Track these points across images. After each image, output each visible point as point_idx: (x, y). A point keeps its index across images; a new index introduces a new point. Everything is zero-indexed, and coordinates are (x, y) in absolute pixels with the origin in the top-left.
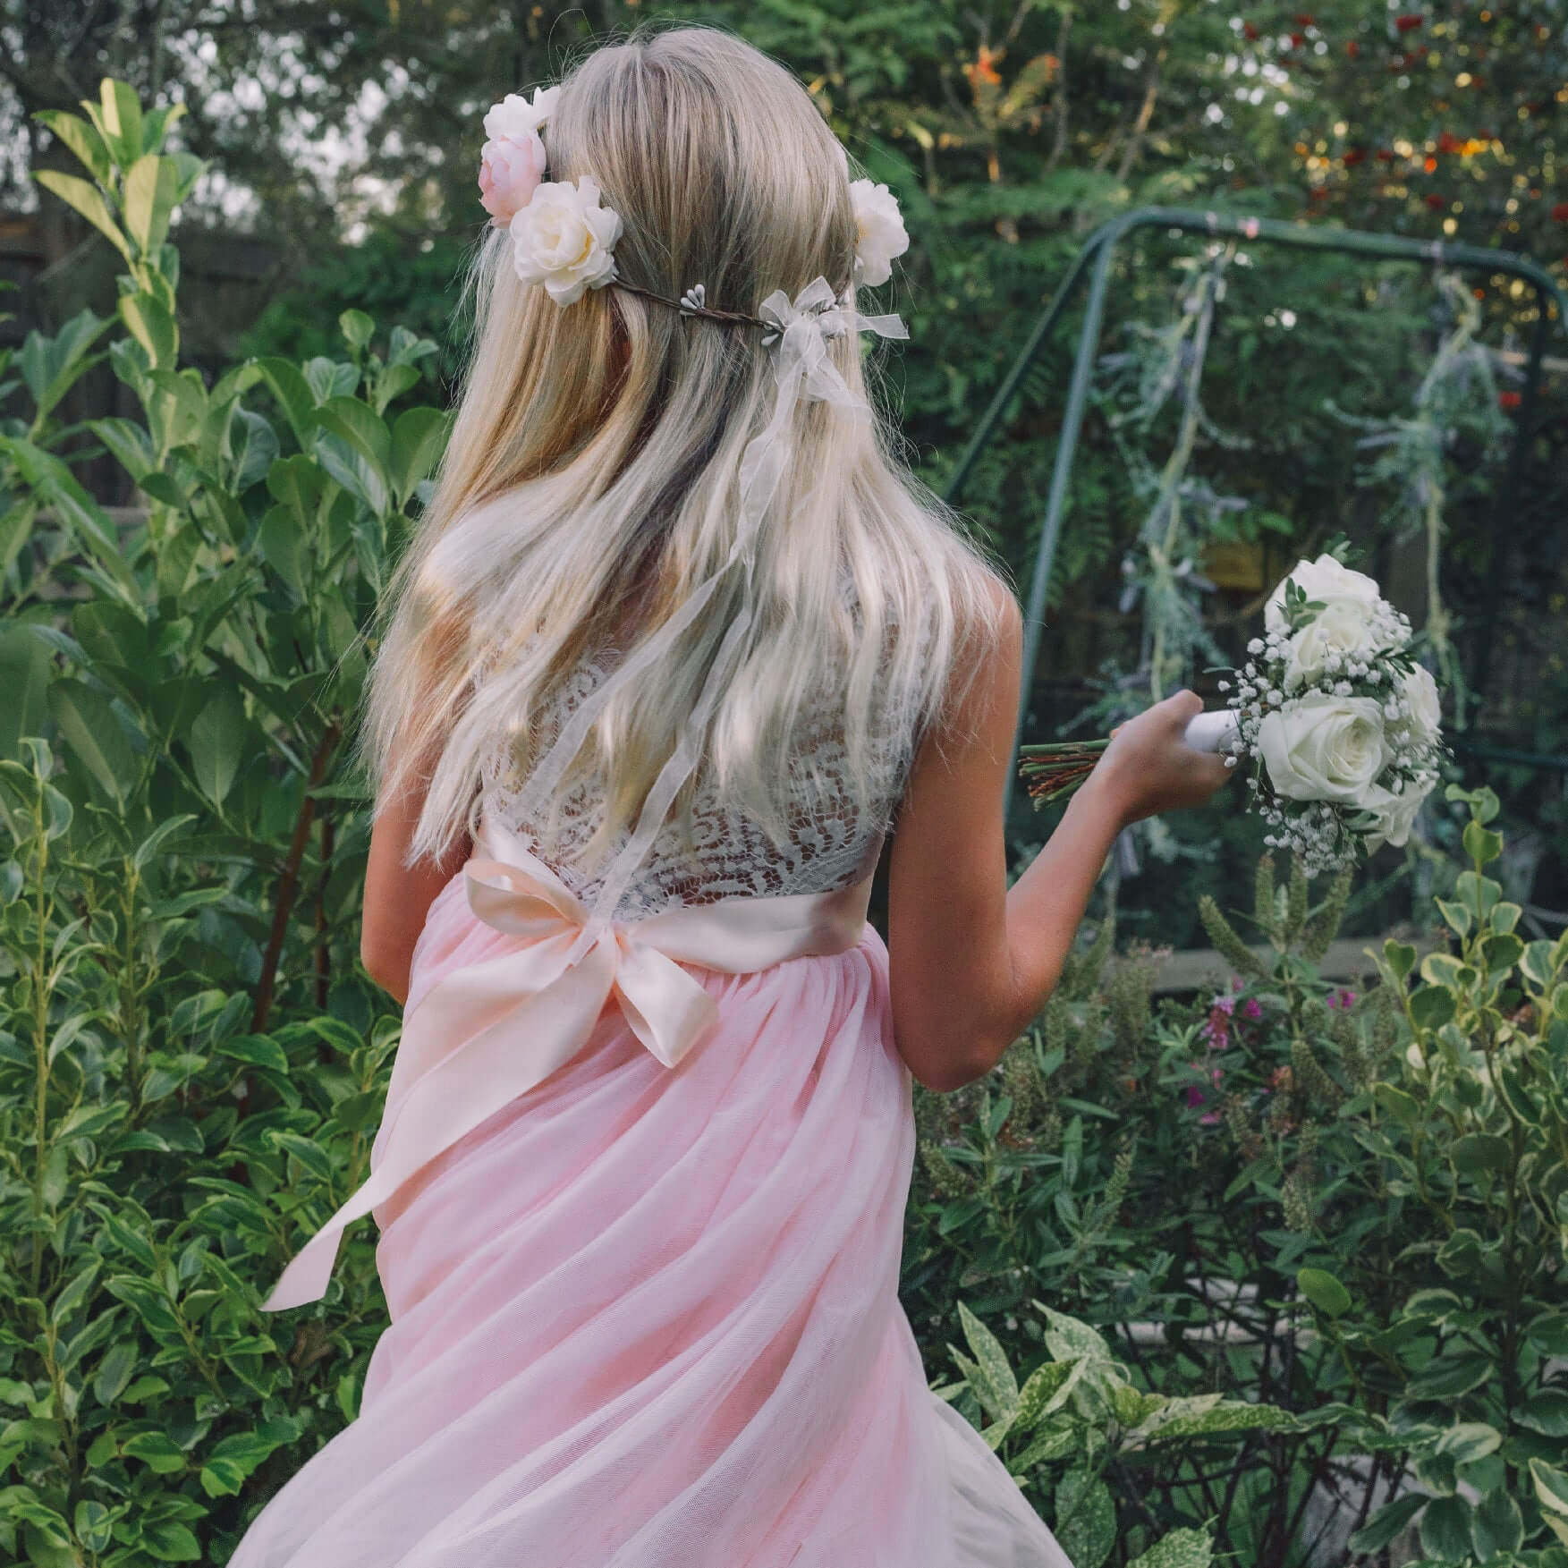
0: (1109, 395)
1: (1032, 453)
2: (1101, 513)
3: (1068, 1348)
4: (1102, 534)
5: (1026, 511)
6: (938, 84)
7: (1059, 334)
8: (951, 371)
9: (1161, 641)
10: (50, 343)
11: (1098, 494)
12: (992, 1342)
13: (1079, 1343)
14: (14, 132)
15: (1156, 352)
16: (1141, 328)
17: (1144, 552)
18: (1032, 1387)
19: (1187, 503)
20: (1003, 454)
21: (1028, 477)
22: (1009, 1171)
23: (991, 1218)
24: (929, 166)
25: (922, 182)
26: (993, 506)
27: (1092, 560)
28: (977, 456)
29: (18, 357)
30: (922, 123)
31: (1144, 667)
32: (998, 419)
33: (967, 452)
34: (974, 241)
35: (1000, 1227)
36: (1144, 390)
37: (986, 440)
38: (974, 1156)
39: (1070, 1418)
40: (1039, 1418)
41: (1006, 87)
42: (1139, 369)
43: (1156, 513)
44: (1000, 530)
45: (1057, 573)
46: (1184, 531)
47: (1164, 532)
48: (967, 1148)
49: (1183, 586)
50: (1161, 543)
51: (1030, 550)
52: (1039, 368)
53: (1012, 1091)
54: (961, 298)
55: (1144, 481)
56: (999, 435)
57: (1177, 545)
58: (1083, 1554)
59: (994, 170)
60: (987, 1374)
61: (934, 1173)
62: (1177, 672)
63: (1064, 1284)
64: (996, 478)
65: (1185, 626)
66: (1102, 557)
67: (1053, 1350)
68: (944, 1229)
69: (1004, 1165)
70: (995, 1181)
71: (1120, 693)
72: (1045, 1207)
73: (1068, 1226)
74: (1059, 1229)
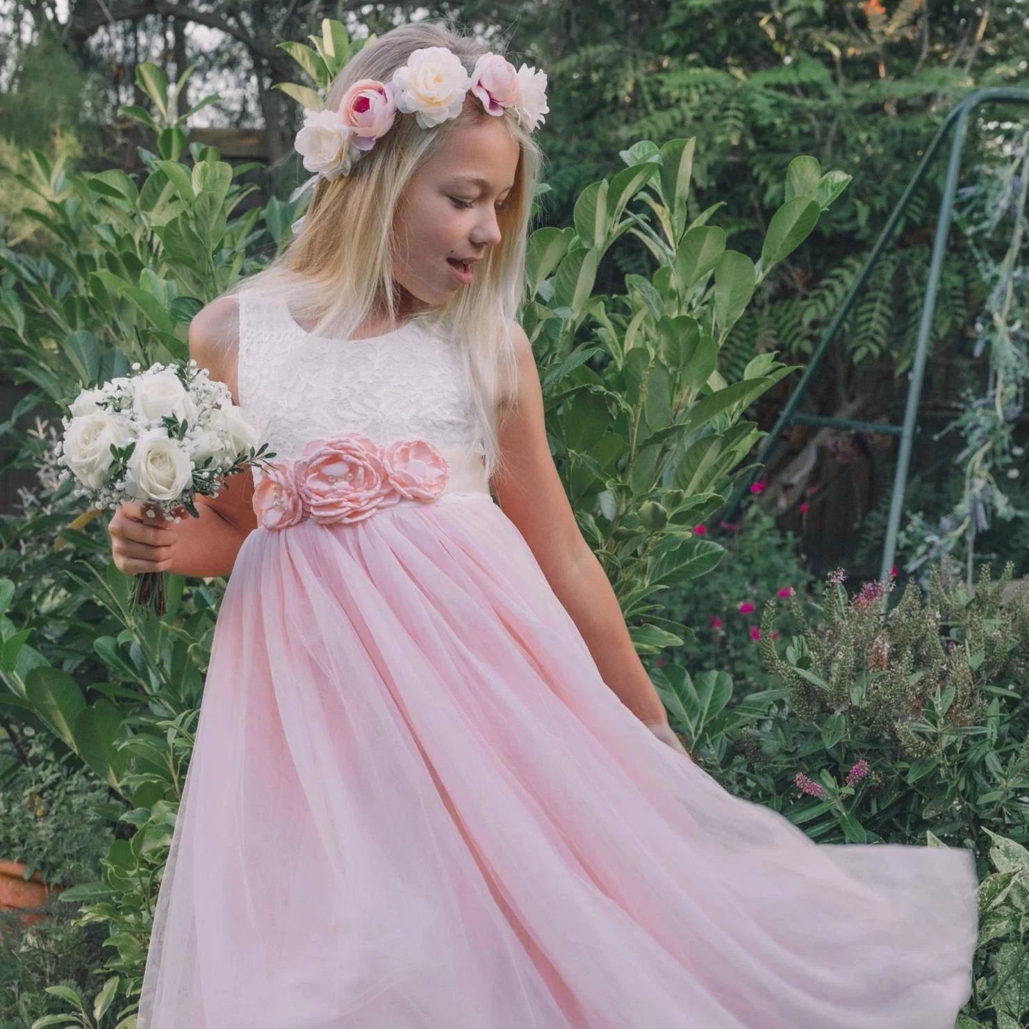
0: (964, 214)
1: (911, 255)
2: (960, 293)
3: (1005, 859)
4: (960, 307)
5: (910, 293)
6: (844, 16)
7: (929, 176)
8: (859, 203)
9: (1001, 376)
10: (283, 204)
11: (956, 280)
13: (1014, 856)
14: (247, 79)
15: (996, 184)
16: (985, 169)
17: (989, 317)
18: (982, 890)
19: (1017, 284)
20: (892, 257)
21: (910, 272)
22: (953, 738)
23: (942, 771)
24: (839, 70)
25: (835, 79)
26: (887, 291)
27: (954, 323)
28: (876, 259)
29: (264, 213)
30: (833, 41)
31: (990, 393)
32: (890, 235)
33: (869, 257)
34: (871, 117)
35: (948, 776)
36: (989, 209)
37: (882, 249)
38: (930, 729)
39: (1008, 909)
40: (988, 910)
41: (889, 14)
42: (984, 196)
43: (997, 290)
44: (891, 307)
45: (932, 334)
46: (1015, 302)
47: (1002, 303)
48: (926, 724)
49: (1015, 338)
50: (1000, 311)
51: (913, 319)
52: (916, 199)
53: (955, 683)
54: (863, 155)
55: (988, 270)
56: (891, 244)
57: (1011, 312)
58: (1015, 1001)
59: (882, 71)
61: (904, 742)
62: (1012, 395)
63: (994, 815)
64: (889, 272)
65: (1018, 365)
66: (961, 321)
67: (995, 862)
68: (911, 779)
69: (950, 734)
70: (944, 746)
71: (975, 411)
72: (978, 762)
73: (996, 775)
74: (988, 776)
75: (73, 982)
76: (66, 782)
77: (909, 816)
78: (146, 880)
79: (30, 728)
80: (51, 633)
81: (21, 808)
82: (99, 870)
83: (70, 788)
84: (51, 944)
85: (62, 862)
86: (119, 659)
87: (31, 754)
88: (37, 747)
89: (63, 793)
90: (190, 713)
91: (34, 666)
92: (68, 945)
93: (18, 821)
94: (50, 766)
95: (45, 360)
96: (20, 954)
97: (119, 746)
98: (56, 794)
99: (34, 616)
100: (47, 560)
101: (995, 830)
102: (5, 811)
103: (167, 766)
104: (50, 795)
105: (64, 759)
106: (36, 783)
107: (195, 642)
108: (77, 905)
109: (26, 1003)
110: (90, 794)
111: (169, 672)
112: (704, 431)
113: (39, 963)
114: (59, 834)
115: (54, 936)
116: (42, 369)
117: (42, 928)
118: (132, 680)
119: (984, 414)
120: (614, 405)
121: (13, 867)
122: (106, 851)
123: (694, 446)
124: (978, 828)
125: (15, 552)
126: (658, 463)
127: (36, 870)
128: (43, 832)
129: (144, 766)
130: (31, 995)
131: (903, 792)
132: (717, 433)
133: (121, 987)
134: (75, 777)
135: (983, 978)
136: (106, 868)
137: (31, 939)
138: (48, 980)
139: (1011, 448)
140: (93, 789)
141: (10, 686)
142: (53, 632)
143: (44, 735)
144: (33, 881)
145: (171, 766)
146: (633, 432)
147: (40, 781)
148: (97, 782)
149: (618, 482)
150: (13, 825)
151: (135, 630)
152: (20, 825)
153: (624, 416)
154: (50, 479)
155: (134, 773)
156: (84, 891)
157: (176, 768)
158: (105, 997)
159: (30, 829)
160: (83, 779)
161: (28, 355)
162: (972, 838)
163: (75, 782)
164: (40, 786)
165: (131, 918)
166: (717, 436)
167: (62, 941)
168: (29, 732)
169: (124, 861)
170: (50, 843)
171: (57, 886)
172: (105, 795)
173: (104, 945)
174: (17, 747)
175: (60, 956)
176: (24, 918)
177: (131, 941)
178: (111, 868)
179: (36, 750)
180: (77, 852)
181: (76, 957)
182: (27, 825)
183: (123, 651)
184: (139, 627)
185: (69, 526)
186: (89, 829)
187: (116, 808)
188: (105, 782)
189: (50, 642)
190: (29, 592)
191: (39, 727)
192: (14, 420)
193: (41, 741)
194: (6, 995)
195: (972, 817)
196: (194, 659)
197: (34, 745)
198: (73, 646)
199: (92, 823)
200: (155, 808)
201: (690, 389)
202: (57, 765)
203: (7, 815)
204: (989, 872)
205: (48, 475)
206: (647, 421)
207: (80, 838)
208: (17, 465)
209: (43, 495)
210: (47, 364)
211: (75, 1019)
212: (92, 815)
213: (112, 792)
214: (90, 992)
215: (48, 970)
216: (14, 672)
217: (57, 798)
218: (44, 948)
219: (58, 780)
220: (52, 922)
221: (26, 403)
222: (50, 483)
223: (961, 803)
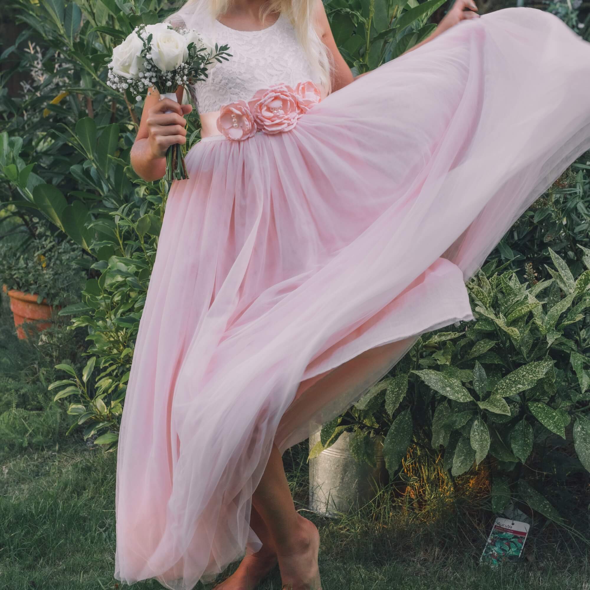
12: (563, 263)
18: (581, 280)
22: (558, 196)
23: (553, 215)
35: (557, 217)
40: (584, 291)
60: (562, 275)
63: (584, 237)
67: (586, 264)
68: (536, 220)
69: (556, 194)
70: (553, 200)
71: (555, 4)
72: (573, 208)
73: (583, 214)
74: (579, 215)
75: (69, 361)
76: (58, 247)
77: (536, 241)
78: (108, 301)
79: (35, 218)
80: (44, 163)
81: (34, 263)
82: (80, 296)
83: (60, 251)
84: (55, 340)
85: (59, 293)
86: (85, 177)
87: (37, 232)
88: (41, 228)
89: (56, 253)
90: (127, 205)
91: (37, 184)
92: (65, 340)
93: (33, 271)
94: (49, 238)
95: (33, 10)
96: (38, 346)
97: (88, 226)
98: (53, 254)
99: (35, 154)
100: (39, 122)
101: (585, 246)
102: (25, 265)
103: (115, 236)
104: (50, 255)
105: (56, 234)
106: (41, 249)
107: (127, 165)
108: (69, 318)
109: (43, 374)
110: (72, 253)
111: (114, 183)
112: (407, 30)
113: (49, 350)
114: (56, 277)
115: (57, 335)
116: (31, 15)
117: (50, 331)
118: (92, 188)
119: (561, 6)
120: (355, 18)
121: (31, 297)
122: (84, 286)
123: (402, 39)
124: (575, 245)
125: (21, 118)
126: (382, 50)
127: (44, 298)
128: (47, 276)
129: (102, 237)
130: (46, 369)
131: (532, 227)
132: (415, 31)
133: (97, 363)
134: (63, 244)
135: (584, 330)
136: (85, 296)
137: (44, 338)
138: (54, 360)
139: (577, 24)
140: (74, 250)
141: (24, 196)
142: (45, 163)
143: (44, 221)
144: (43, 304)
145: (118, 236)
146: (367, 33)
147: (43, 247)
148: (75, 246)
149: (360, 62)
150: (29, 273)
151: (93, 161)
152: (34, 273)
153: (362, 25)
154: (38, 75)
155: (97, 241)
156: (73, 309)
157: (121, 236)
158: (88, 369)
159: (39, 275)
160: (68, 245)
161: (23, 8)
162: (572, 251)
163: (63, 247)
164: (44, 250)
165: (100, 323)
166: (415, 33)
167: (61, 338)
168: (36, 220)
169: (95, 291)
170: (51, 282)
171: (57, 306)
172: (81, 253)
173: (86, 340)
174: (30, 229)
175: (61, 346)
176: (39, 325)
177: (101, 336)
178: (88, 296)
179: (40, 230)
180: (67, 286)
181: (70, 346)
182: (38, 273)
183: (87, 172)
184: (95, 158)
185: (51, 102)
186: (72, 273)
187: (87, 261)
188: (80, 246)
189: (44, 168)
190: (31, 140)
191: (41, 217)
192: (17, 45)
193: (43, 225)
194: (32, 370)
195: (572, 239)
196: (127, 175)
197: (39, 227)
198: (56, 170)
199: (74, 269)
200: (110, 260)
201: (398, 7)
202: (52, 238)
203: (26, 268)
204: (583, 270)
205: (37, 73)
206: (375, 26)
207: (68, 278)
208: (20, 70)
209: (35, 85)
210: (33, 12)
211: (73, 382)
212: (74, 265)
213: (84, 251)
214: (79, 365)
215: (54, 354)
216: (26, 188)
217: (54, 256)
218: (52, 342)
219: (53, 246)
220: (55, 327)
221: (24, 35)
222: (39, 78)
223: (565, 231)
